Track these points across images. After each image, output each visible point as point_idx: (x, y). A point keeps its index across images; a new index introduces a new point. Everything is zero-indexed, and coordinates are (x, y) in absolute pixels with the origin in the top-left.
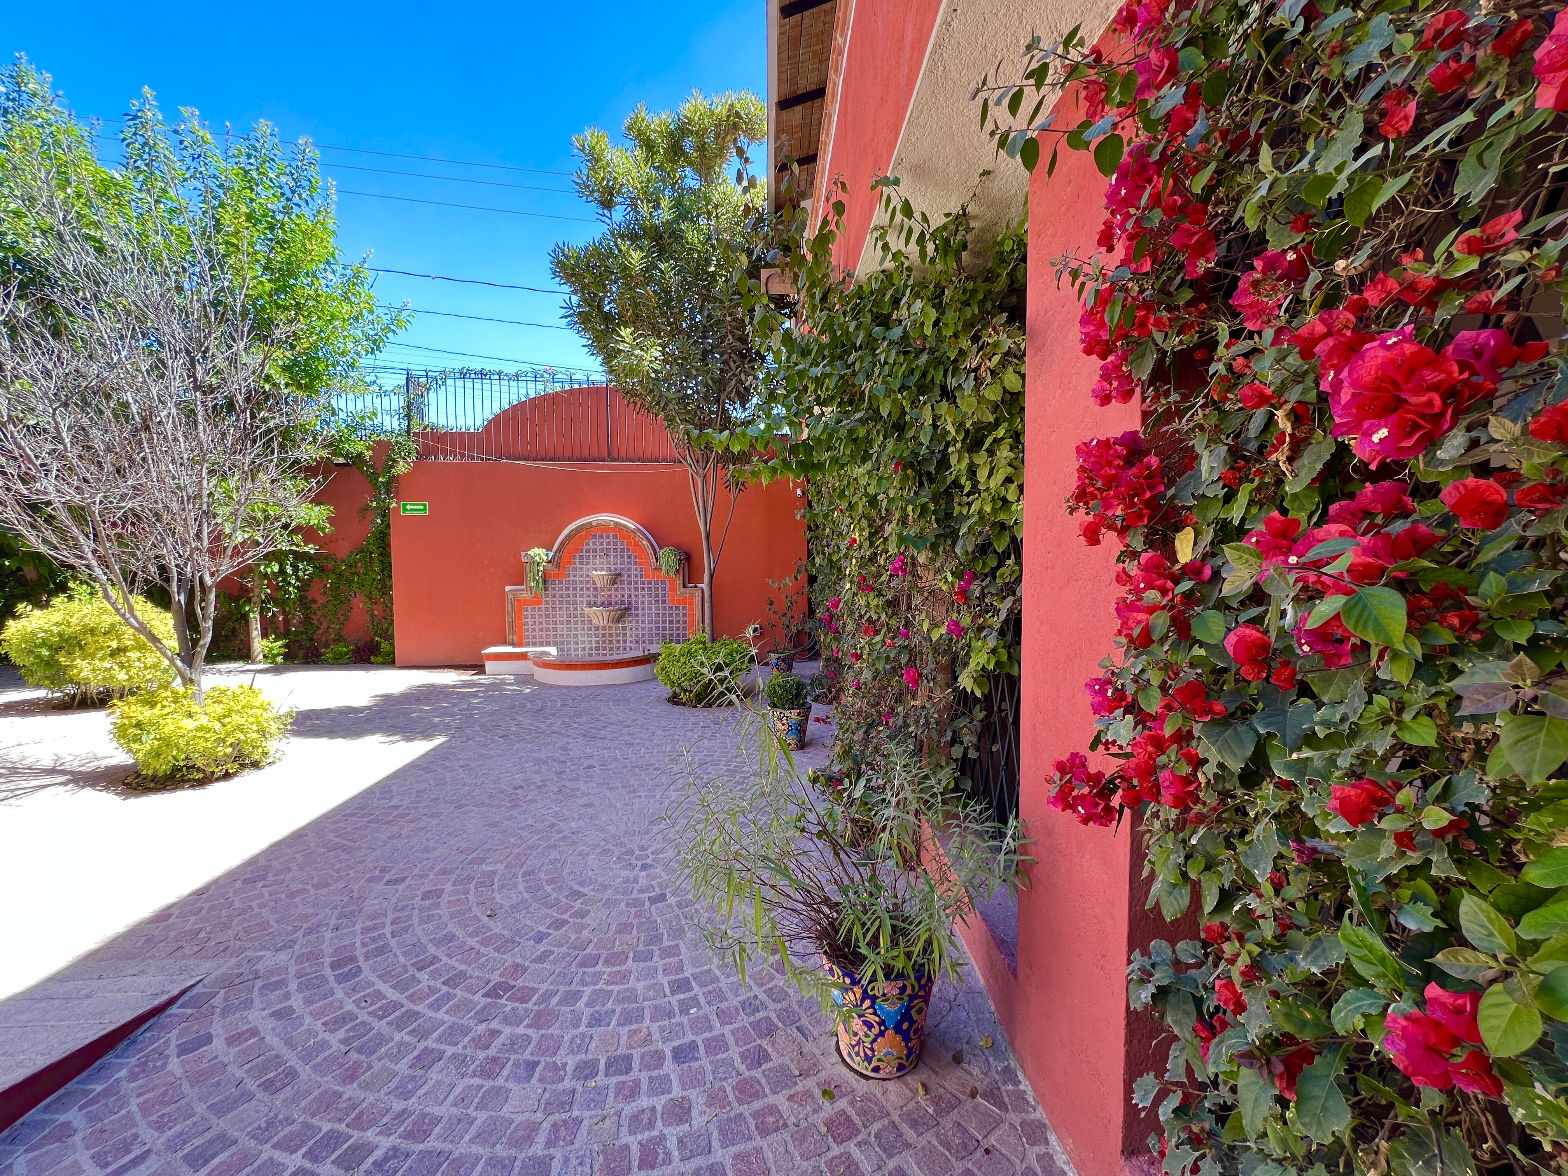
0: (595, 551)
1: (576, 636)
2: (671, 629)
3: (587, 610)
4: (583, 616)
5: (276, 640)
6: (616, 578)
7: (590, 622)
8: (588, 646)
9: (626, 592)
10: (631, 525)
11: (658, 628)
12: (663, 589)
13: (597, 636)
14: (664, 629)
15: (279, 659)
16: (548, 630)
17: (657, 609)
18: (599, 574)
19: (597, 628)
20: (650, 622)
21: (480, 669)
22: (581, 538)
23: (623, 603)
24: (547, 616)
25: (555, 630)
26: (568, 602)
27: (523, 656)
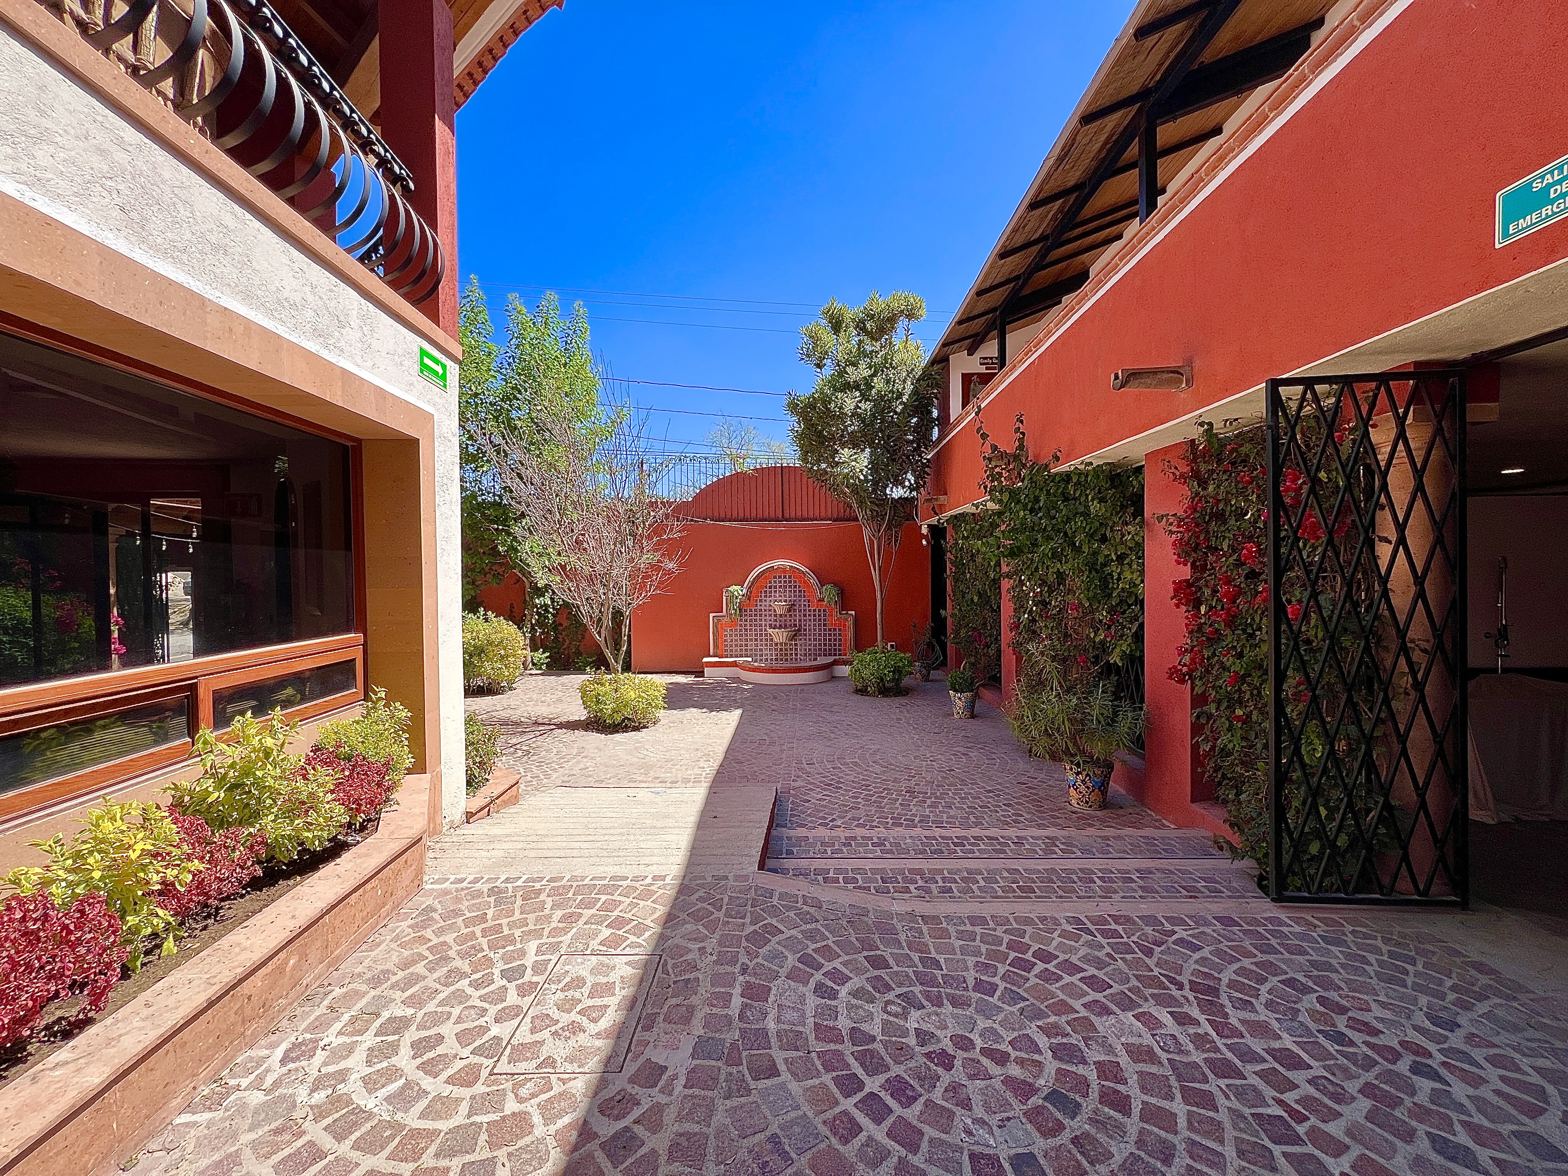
0: (775, 587)
1: (761, 650)
2: (830, 645)
3: (770, 631)
4: (766, 635)
5: (544, 652)
6: (791, 608)
7: (772, 640)
8: (769, 657)
9: (798, 618)
10: (803, 569)
11: (820, 645)
12: (825, 615)
13: (776, 650)
14: (825, 645)
15: (544, 667)
16: (741, 645)
17: (820, 630)
18: (779, 606)
19: (776, 644)
20: (815, 640)
21: (700, 674)
22: (766, 578)
23: (795, 625)
24: (741, 635)
25: (746, 645)
26: (756, 625)
27: (734, 664)
